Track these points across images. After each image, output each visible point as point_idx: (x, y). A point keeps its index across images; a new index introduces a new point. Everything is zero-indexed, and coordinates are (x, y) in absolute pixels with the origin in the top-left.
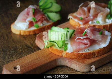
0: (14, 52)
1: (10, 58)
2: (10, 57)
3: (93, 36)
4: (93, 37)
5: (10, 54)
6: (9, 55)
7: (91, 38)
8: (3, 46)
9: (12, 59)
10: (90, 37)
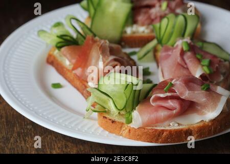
0: (31, 129)
1: (19, 142)
2: (20, 138)
3: (187, 92)
4: (186, 95)
5: (22, 133)
6: (19, 134)
7: (183, 97)
8: (10, 114)
9: (23, 142)
10: (181, 94)
